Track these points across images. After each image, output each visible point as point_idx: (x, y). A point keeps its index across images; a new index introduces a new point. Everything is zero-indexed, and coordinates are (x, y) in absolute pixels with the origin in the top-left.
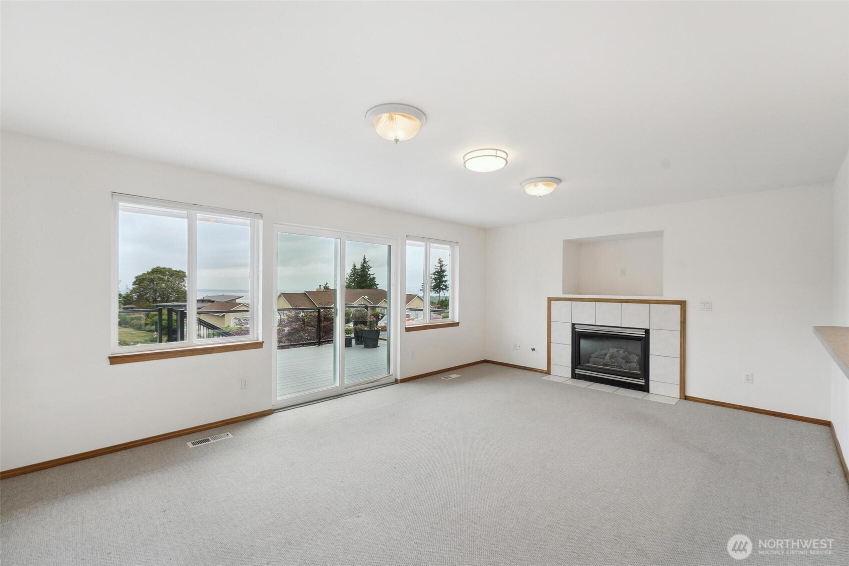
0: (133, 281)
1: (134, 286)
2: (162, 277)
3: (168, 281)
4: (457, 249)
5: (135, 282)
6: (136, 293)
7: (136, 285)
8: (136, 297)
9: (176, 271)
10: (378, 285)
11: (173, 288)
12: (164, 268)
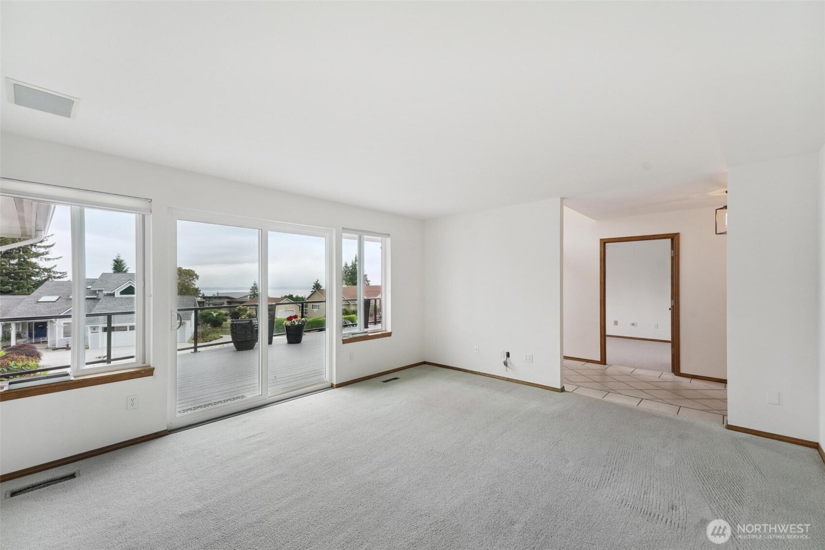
10: (370, 281)
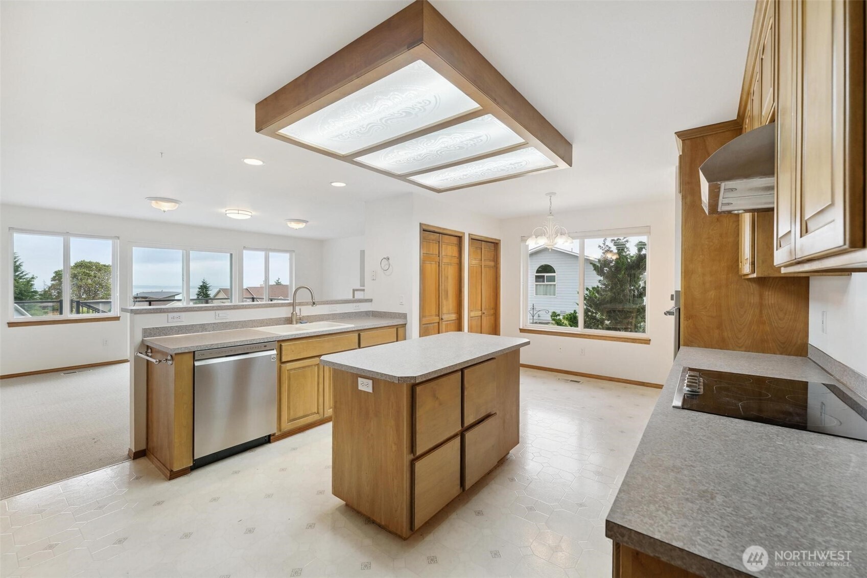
0: (52, 277)
1: (53, 282)
2: (88, 272)
3: (95, 277)
4: (294, 254)
5: (54, 277)
6: (55, 289)
7: (55, 280)
8: (55, 294)
9: (105, 266)
11: (100, 284)
12: (90, 263)
